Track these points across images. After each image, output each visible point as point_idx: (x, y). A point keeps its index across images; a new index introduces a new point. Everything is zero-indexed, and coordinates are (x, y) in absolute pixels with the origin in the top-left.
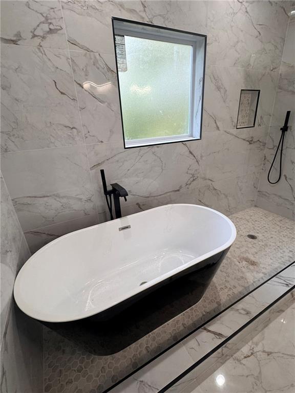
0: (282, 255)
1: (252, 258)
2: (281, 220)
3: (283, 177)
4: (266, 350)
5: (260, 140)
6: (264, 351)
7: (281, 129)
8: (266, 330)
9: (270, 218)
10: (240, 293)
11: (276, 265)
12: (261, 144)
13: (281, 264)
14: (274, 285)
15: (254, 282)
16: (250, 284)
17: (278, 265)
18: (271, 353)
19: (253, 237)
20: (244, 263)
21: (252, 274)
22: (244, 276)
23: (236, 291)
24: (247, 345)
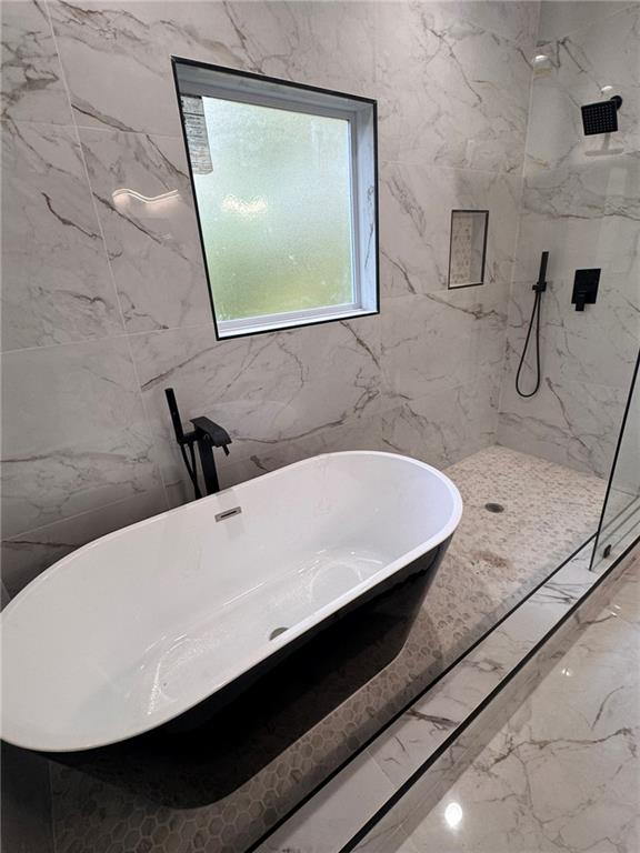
0: (552, 540)
1: (498, 553)
2: (547, 469)
3: (544, 384)
4: (538, 738)
5: (497, 311)
6: (533, 742)
7: (534, 288)
8: (533, 696)
9: (527, 467)
10: (479, 627)
11: (545, 561)
12: (499, 318)
13: (554, 558)
14: (542, 603)
15: (504, 601)
16: (496, 606)
17: (546, 562)
18: (546, 743)
19: (495, 508)
20: (483, 563)
21: (500, 585)
22: (484, 591)
23: (470, 624)
24: (499, 735)
